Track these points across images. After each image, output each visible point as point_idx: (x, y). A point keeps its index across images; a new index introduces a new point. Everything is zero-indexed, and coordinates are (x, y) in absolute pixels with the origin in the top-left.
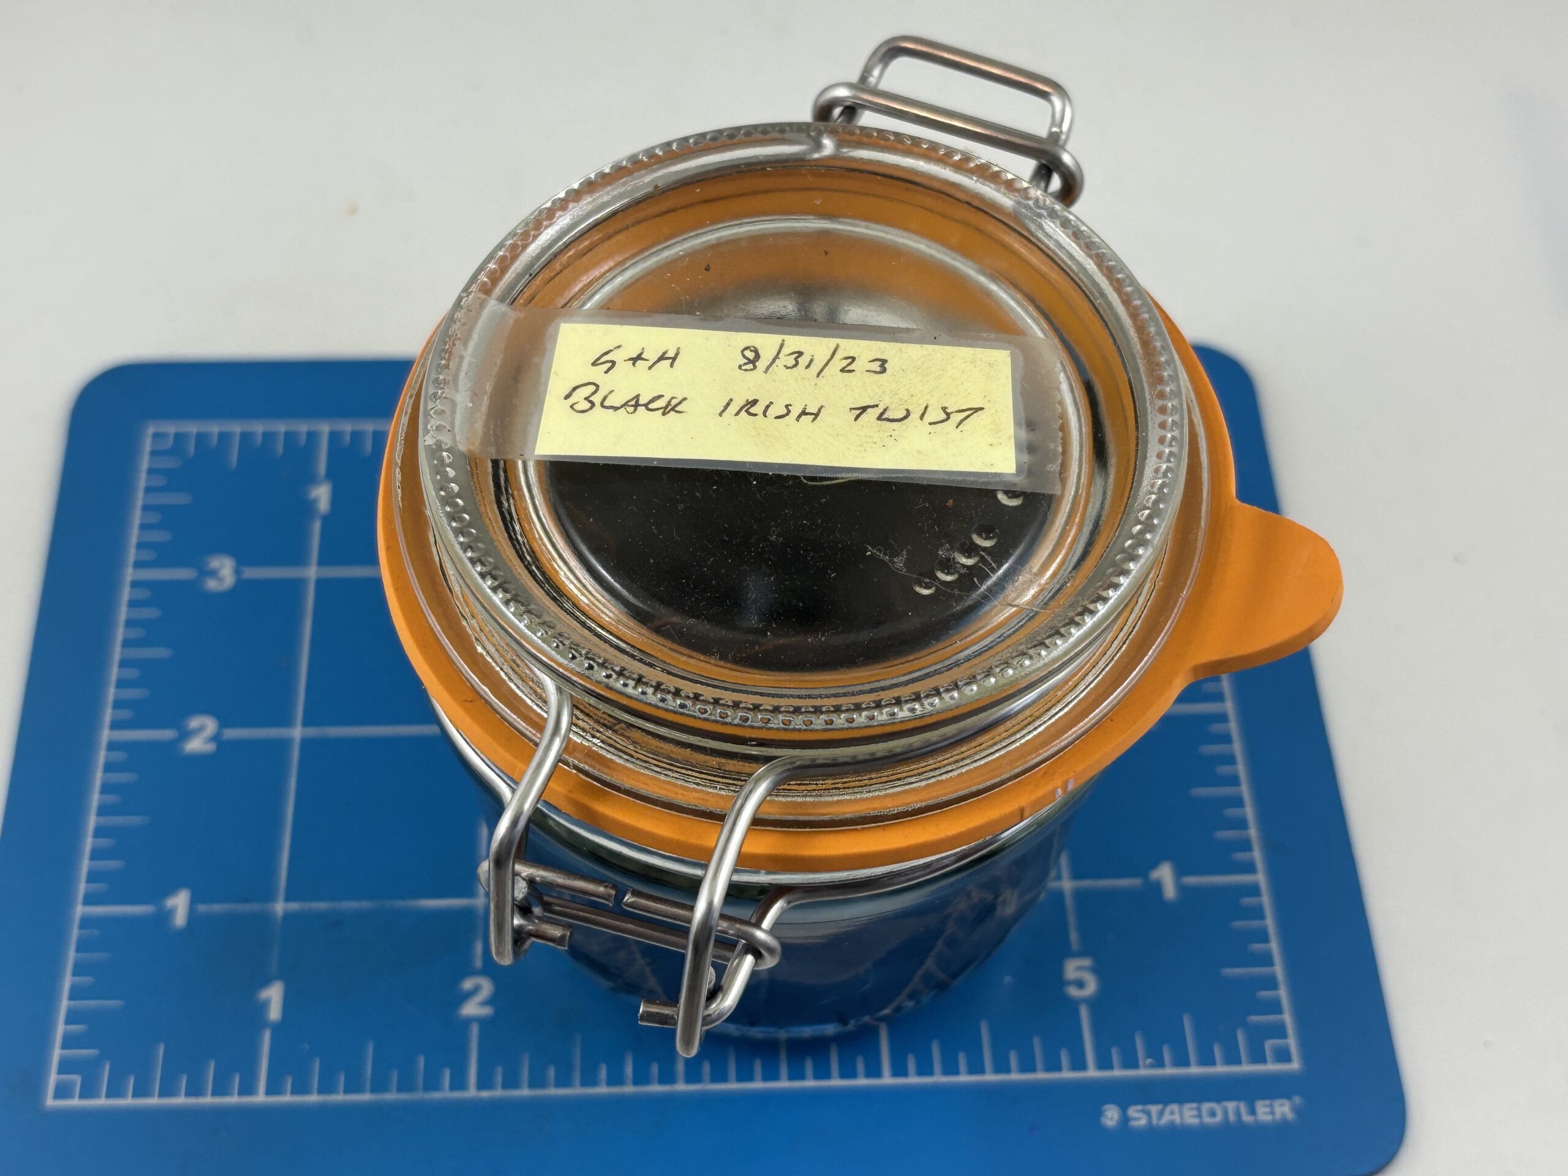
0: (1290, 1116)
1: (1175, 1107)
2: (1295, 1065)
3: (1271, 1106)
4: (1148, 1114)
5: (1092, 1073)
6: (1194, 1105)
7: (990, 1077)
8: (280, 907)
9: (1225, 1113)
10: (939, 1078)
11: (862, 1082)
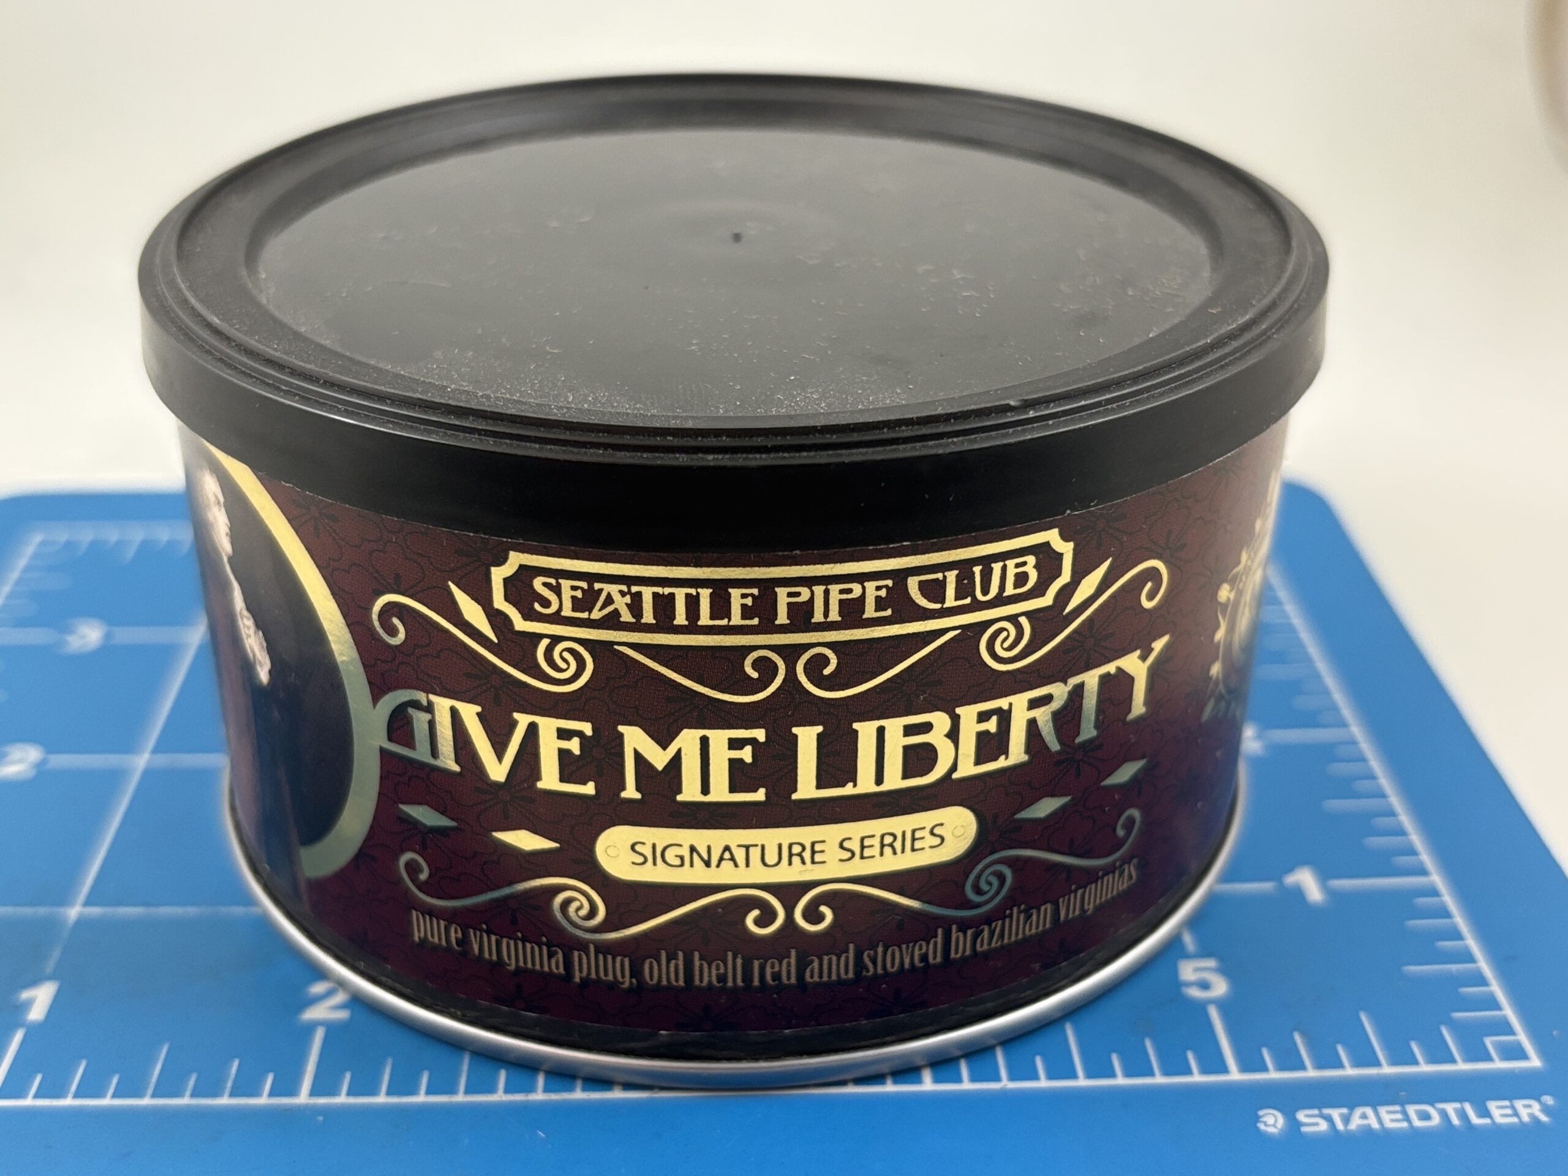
0: (1544, 1118)
1: (1369, 1111)
2: (1535, 1062)
3: (1513, 1107)
4: (1329, 1119)
5: (1235, 1075)
6: (1397, 1108)
7: (1082, 1082)
8: (74, 912)
9: (1444, 1114)
11: (891, 1088)
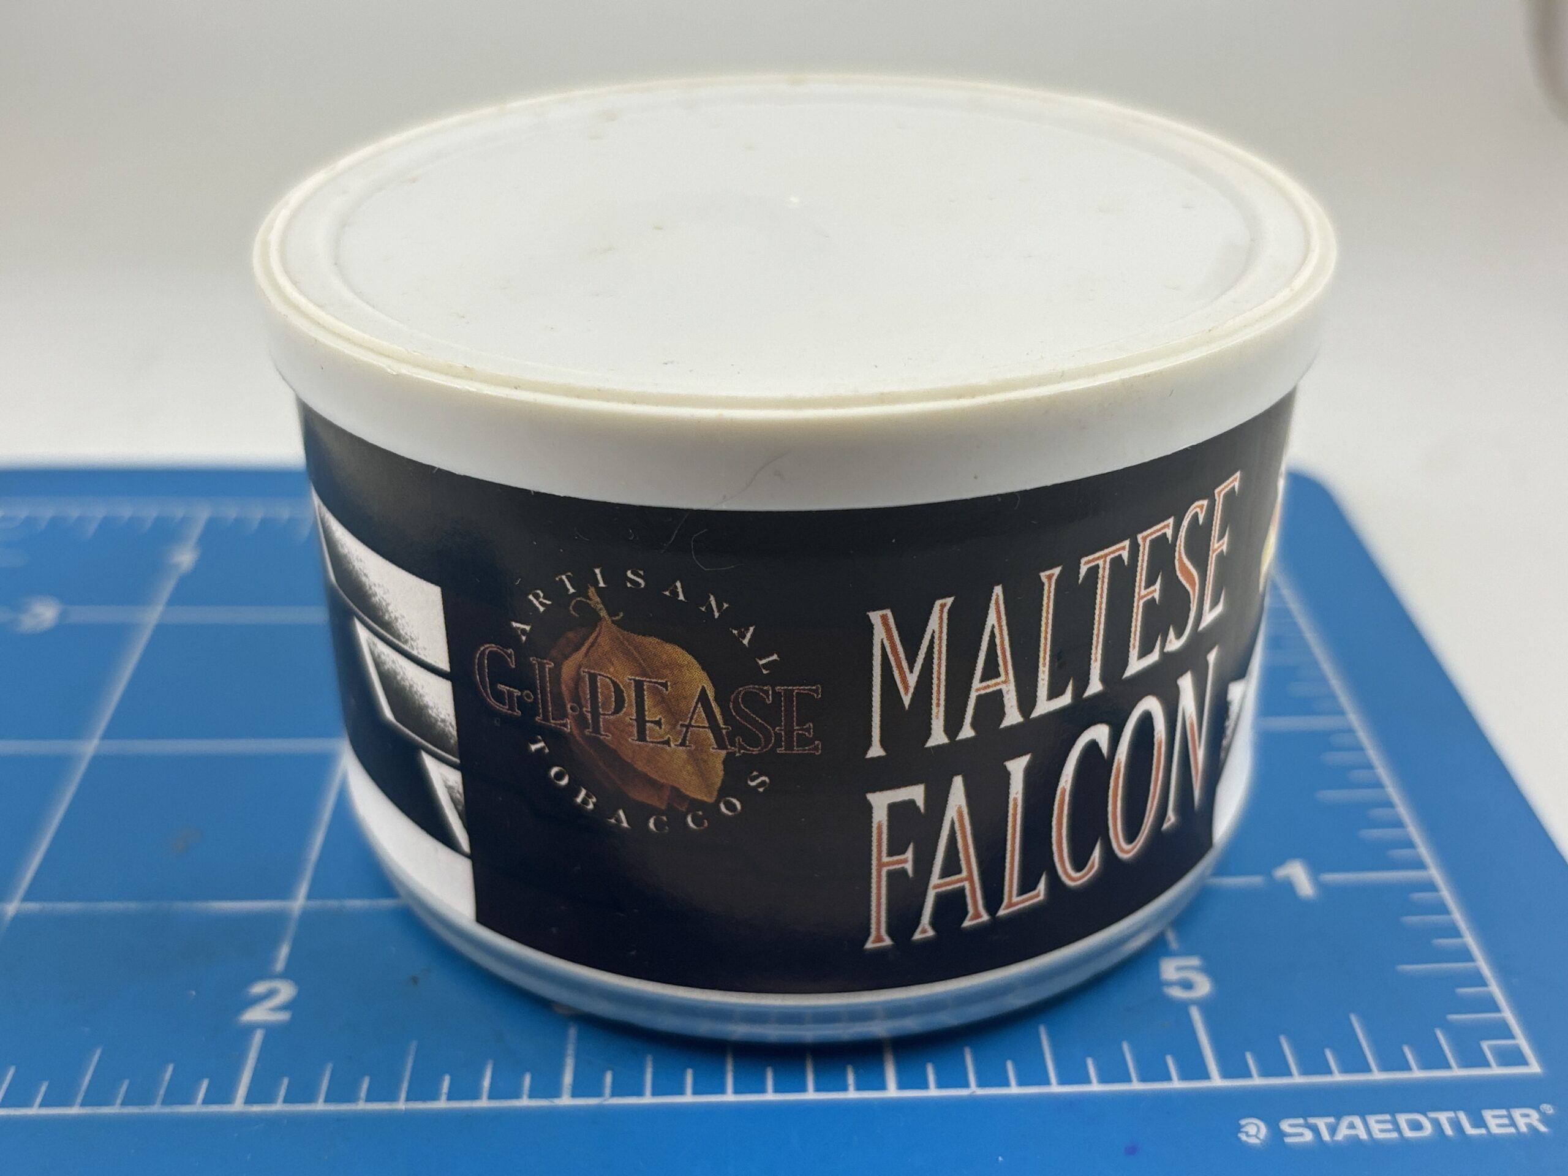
1: (1357, 1121)
2: (1535, 1068)
3: (1510, 1117)
4: (1315, 1130)
5: (1217, 1081)
7: (1055, 1088)
8: (12, 908)
9: (1436, 1124)
10: (973, 1090)
11: (852, 1094)
